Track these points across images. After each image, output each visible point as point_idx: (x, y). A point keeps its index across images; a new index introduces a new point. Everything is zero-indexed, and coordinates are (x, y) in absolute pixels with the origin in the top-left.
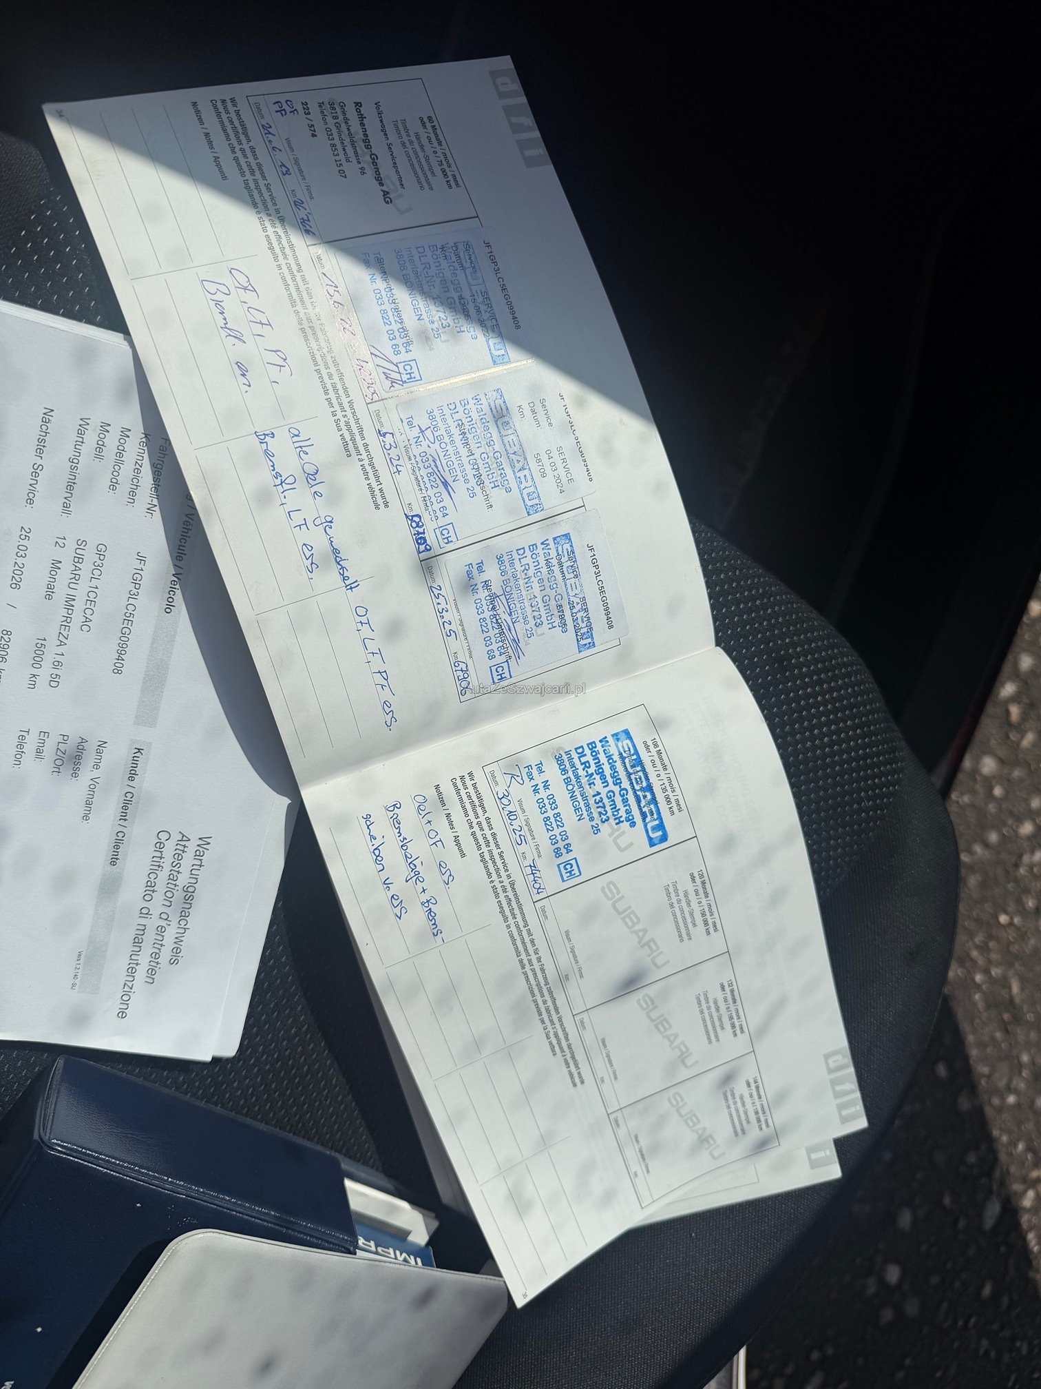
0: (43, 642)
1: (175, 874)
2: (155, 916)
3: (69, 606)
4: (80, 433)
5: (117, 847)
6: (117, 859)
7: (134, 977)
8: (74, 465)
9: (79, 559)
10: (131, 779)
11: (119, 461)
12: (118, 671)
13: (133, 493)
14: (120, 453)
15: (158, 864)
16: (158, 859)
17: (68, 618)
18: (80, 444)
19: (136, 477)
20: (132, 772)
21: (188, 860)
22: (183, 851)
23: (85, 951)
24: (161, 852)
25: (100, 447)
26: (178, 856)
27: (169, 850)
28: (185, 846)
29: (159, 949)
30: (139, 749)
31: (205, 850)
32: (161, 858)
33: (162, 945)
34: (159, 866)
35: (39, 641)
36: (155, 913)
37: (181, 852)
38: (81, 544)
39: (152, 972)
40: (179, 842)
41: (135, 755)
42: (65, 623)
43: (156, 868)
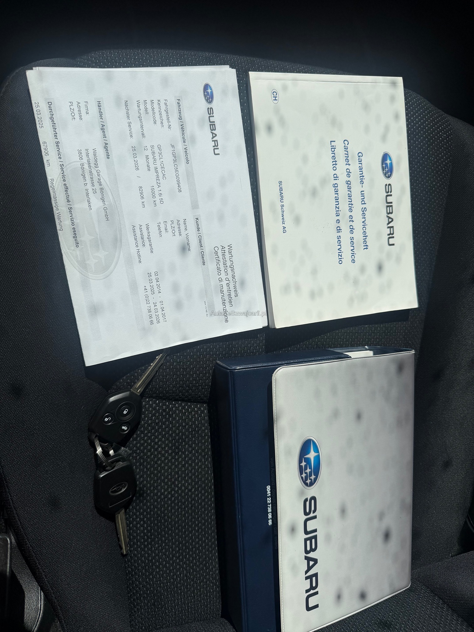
0: (153, 188)
1: (225, 262)
3: (157, 172)
4: (138, 107)
5: (203, 258)
6: (204, 262)
7: (225, 305)
8: (140, 118)
9: (153, 153)
10: (198, 230)
11: (154, 113)
12: (180, 191)
13: (162, 123)
14: (153, 110)
16: (218, 258)
17: (158, 176)
18: (140, 110)
19: (161, 117)
20: (198, 228)
21: (227, 255)
23: (206, 301)
24: (217, 255)
25: (146, 110)
26: (224, 255)
27: (220, 254)
28: (224, 251)
29: (230, 292)
30: (197, 218)
31: (231, 250)
34: (219, 261)
36: (224, 279)
37: (224, 253)
38: (152, 147)
39: (230, 302)
40: (222, 250)
41: (197, 221)
42: (157, 178)
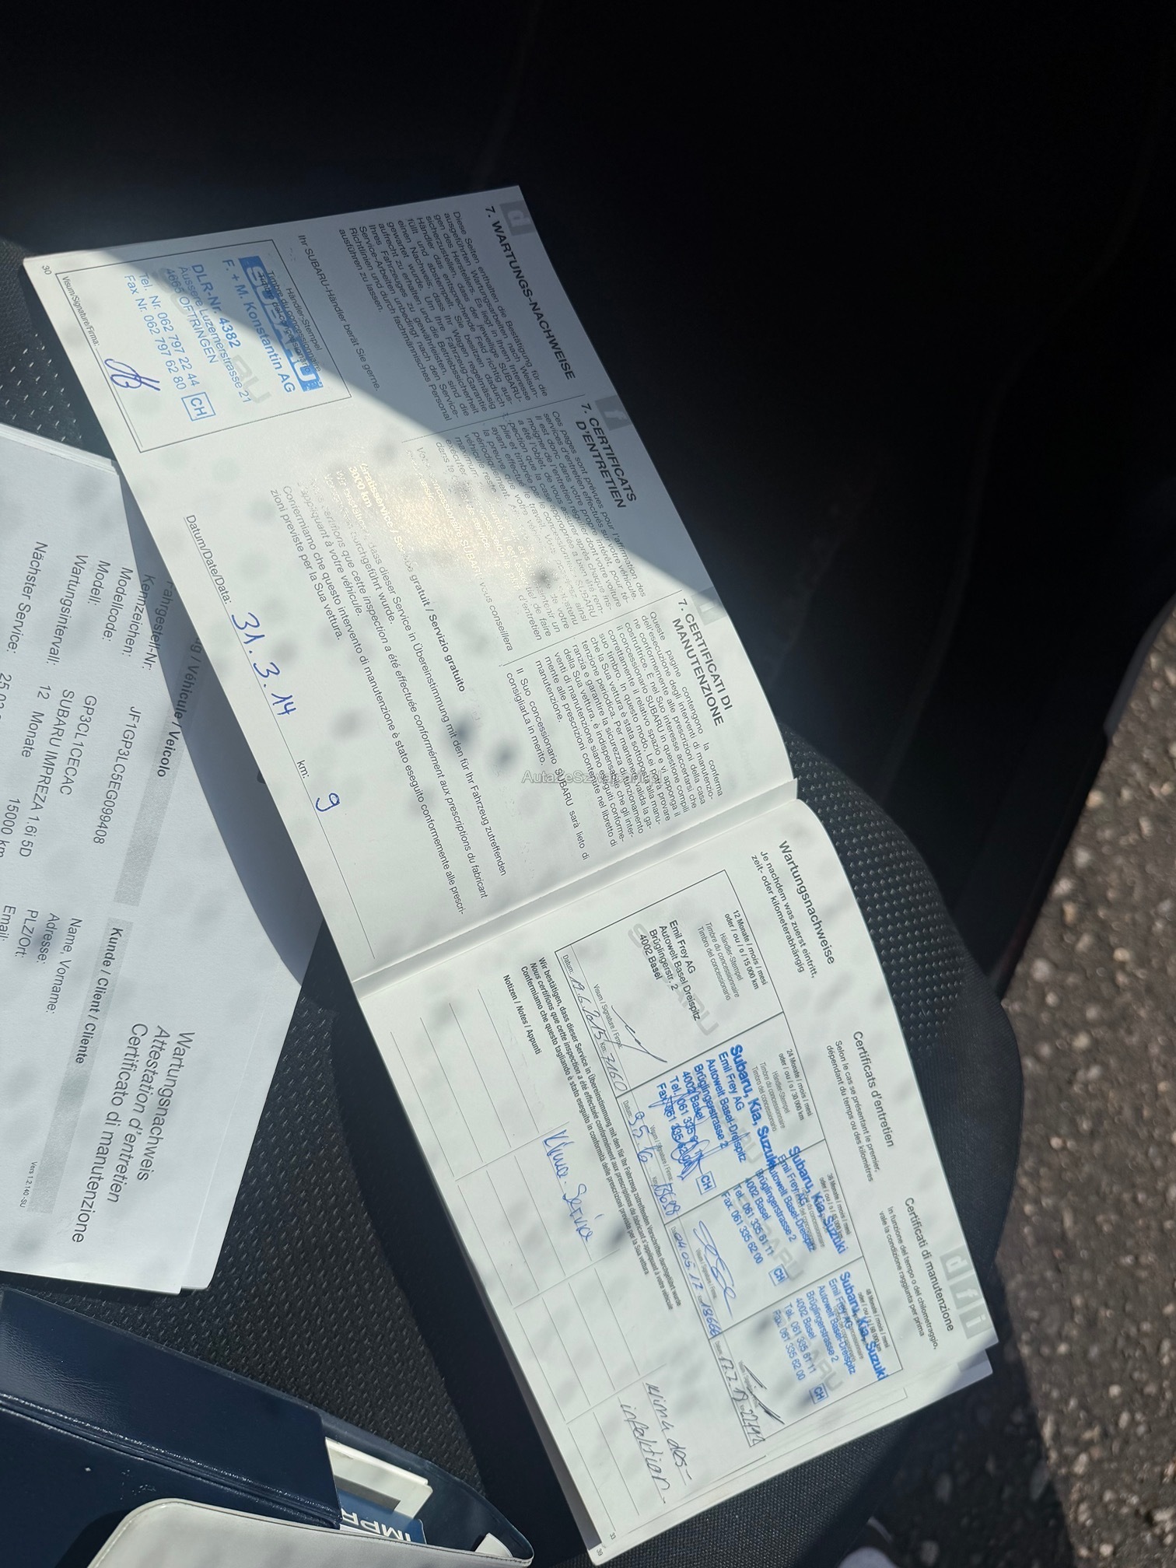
0: (16, 805)
1: (150, 1074)
2: (125, 1123)
3: (49, 765)
4: (75, 572)
5: (85, 1041)
6: (84, 1055)
7: (94, 1193)
8: (67, 607)
9: (63, 712)
10: (107, 963)
11: (117, 606)
12: (99, 840)
13: (130, 641)
14: (119, 596)
15: (131, 1062)
16: (132, 1057)
17: (46, 779)
18: (75, 584)
19: (135, 624)
20: (108, 956)
21: (166, 1059)
22: (161, 1049)
23: (39, 1162)
24: (136, 1049)
25: (96, 589)
26: (155, 1054)
27: (144, 1049)
28: (163, 1043)
29: (127, 1162)
30: (117, 930)
31: (185, 1048)
32: (135, 1055)
33: (130, 1157)
34: (132, 1065)
35: (11, 803)
36: (125, 1119)
37: (158, 1050)
38: (68, 695)
39: (116, 1188)
40: (157, 1038)
41: (113, 936)
42: (42, 784)
43: (129, 1067)
